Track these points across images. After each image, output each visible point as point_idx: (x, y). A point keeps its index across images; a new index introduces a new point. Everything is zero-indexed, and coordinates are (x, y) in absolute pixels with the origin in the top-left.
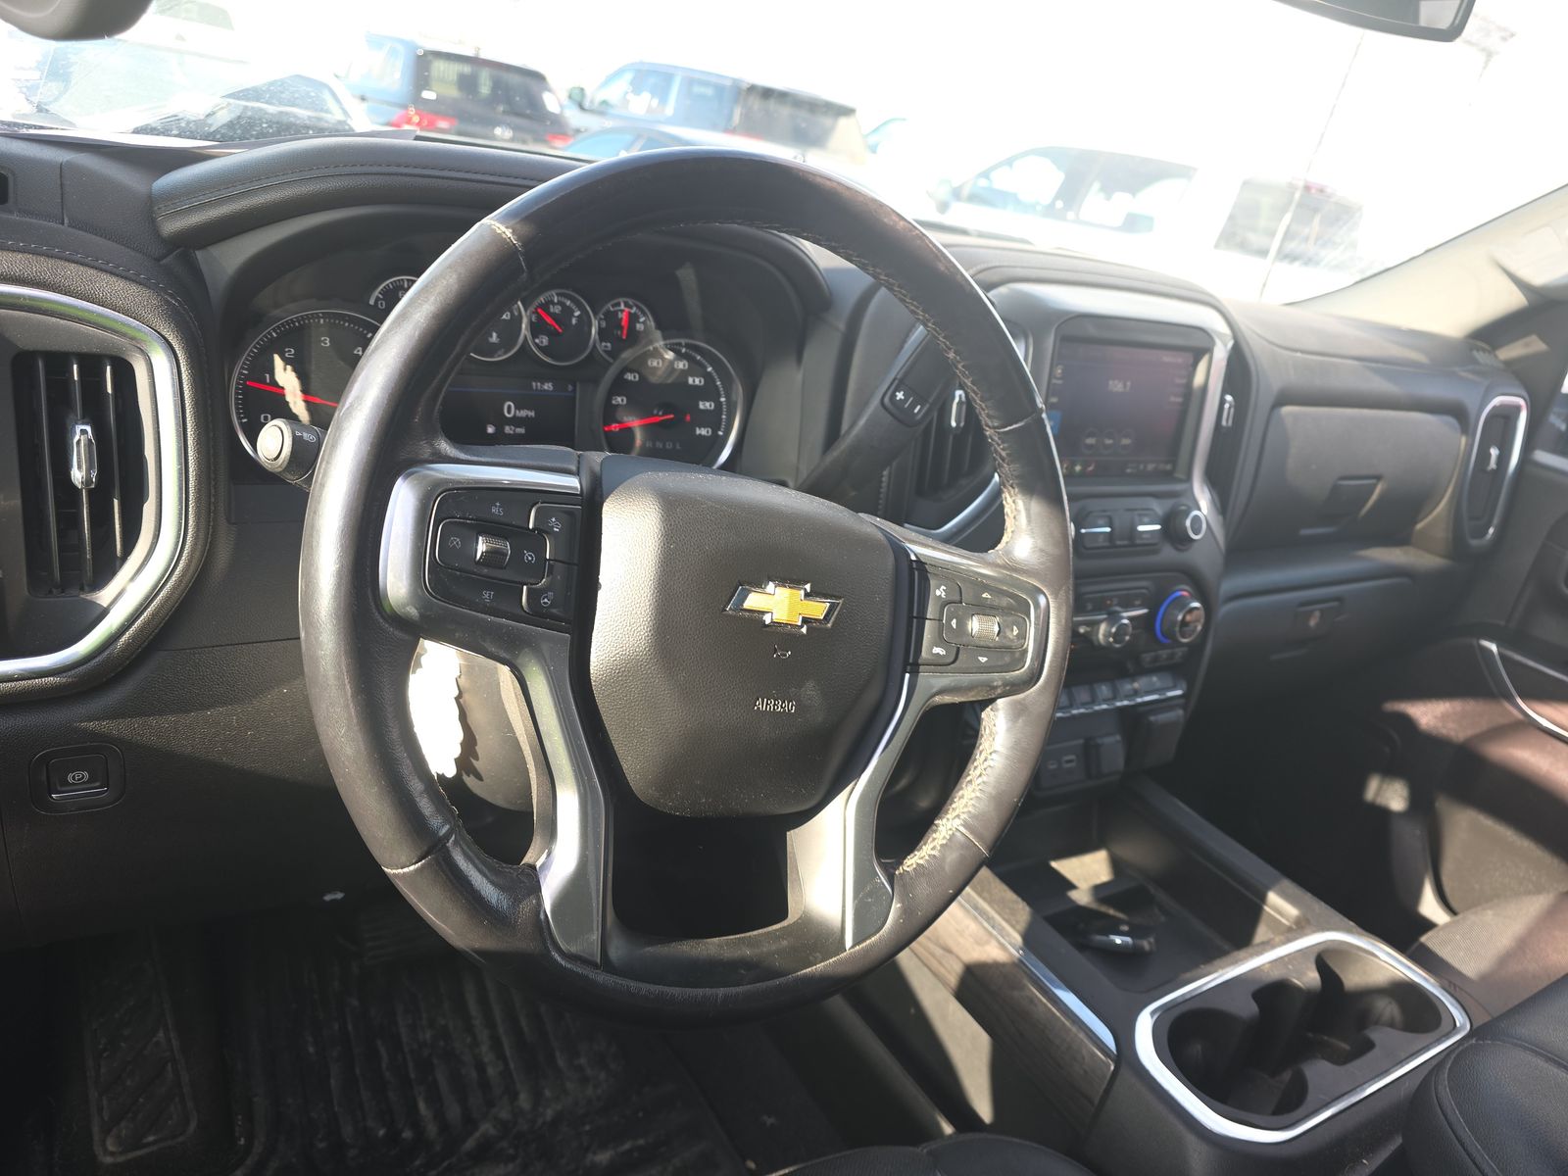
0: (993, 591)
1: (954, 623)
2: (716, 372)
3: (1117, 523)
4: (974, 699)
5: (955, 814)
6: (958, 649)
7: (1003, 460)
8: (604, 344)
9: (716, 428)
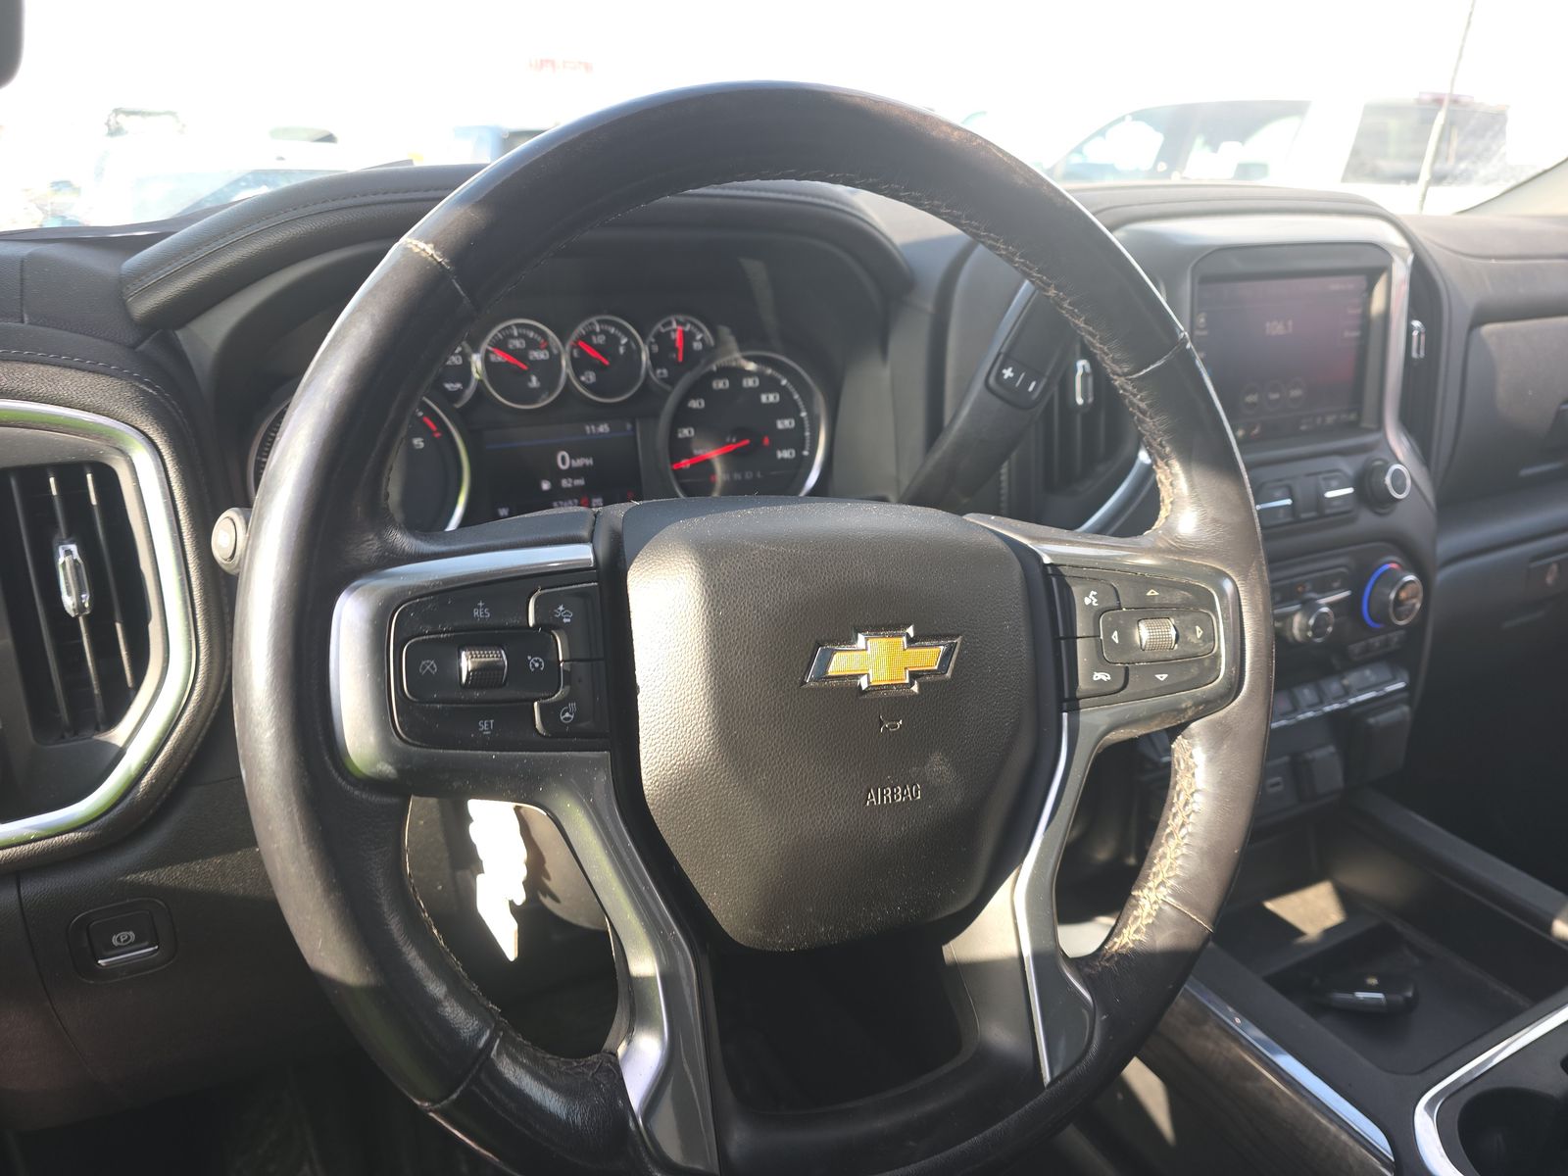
0: (1161, 585)
1: (1115, 637)
2: (792, 383)
3: (1298, 491)
4: (1159, 729)
5: (1157, 882)
6: (1127, 669)
7: (1144, 413)
8: (659, 371)
9: (799, 448)
